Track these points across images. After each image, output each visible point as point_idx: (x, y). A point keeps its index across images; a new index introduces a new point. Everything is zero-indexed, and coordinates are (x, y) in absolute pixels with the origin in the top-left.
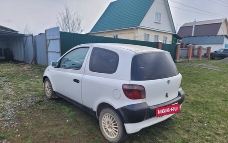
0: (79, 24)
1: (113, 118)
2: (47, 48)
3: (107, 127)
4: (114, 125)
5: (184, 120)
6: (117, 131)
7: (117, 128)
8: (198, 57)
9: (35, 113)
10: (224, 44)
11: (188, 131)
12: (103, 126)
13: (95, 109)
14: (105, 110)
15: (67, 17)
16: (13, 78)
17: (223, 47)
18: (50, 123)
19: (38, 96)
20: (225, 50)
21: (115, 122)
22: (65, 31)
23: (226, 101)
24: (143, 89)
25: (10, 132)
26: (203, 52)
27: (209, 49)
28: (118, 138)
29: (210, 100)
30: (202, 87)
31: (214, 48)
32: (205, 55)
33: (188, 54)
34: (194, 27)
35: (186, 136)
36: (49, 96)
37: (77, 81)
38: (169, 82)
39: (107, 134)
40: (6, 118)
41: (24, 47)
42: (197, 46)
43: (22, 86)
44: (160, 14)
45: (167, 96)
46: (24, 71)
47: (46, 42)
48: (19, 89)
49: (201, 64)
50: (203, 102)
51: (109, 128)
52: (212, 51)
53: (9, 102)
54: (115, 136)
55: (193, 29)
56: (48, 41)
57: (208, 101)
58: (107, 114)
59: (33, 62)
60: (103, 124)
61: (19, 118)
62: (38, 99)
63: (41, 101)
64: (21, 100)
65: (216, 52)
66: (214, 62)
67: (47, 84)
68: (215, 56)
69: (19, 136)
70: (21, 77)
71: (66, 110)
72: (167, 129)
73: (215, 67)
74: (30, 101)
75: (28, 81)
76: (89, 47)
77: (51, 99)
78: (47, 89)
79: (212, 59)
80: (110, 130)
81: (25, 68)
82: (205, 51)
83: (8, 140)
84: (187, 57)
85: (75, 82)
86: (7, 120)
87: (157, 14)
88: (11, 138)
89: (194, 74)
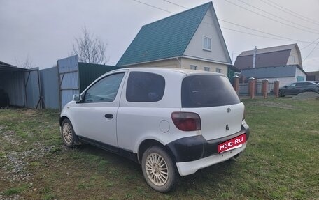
0: (102, 53)
1: (161, 159)
2: (60, 85)
3: (153, 172)
4: (163, 167)
5: (250, 163)
6: (166, 175)
7: (166, 171)
8: (263, 94)
9: (53, 165)
10: (296, 76)
11: (256, 175)
12: (147, 172)
13: (136, 151)
14: (149, 150)
15: (87, 43)
16: (13, 125)
17: (295, 80)
18: (75, 174)
19: (53, 144)
20: (297, 84)
21: (163, 163)
22: (83, 62)
23: (302, 141)
24: (197, 117)
25: (21, 185)
26: (270, 88)
27: (276, 84)
28: (169, 184)
29: (282, 142)
30: (270, 127)
31: (283, 83)
32: (272, 92)
33: (249, 90)
34: (255, 56)
35: (254, 180)
36: (68, 143)
37: (109, 116)
38: (229, 110)
39: (152, 181)
40: (14, 170)
41: (26, 86)
42: (260, 80)
43: (29, 134)
44: (210, 39)
45: (227, 128)
46: (28, 117)
47: (59, 77)
48: (25, 138)
49: (268, 102)
50: (273, 143)
51: (155, 172)
52: (281, 85)
53: (13, 153)
54: (165, 182)
55: (254, 58)
56: (61, 76)
57: (279, 143)
58: (152, 154)
59: (39, 106)
60: (147, 169)
61: (31, 170)
62: (54, 148)
63: (59, 150)
64: (31, 149)
65: (286, 87)
66: (284, 99)
67: (66, 127)
68: (285, 93)
69: (35, 190)
70: (25, 123)
71: (94, 159)
72: (230, 174)
73: (286, 105)
74: (43, 150)
75: (35, 128)
76: (124, 73)
77: (72, 147)
78: (66, 134)
79: (282, 96)
80: (157, 175)
81: (28, 113)
82: (272, 87)
83: (22, 195)
84: (249, 94)
85: (107, 119)
86: (15, 173)
87: (205, 39)
88: (25, 192)
89: (259, 114)
